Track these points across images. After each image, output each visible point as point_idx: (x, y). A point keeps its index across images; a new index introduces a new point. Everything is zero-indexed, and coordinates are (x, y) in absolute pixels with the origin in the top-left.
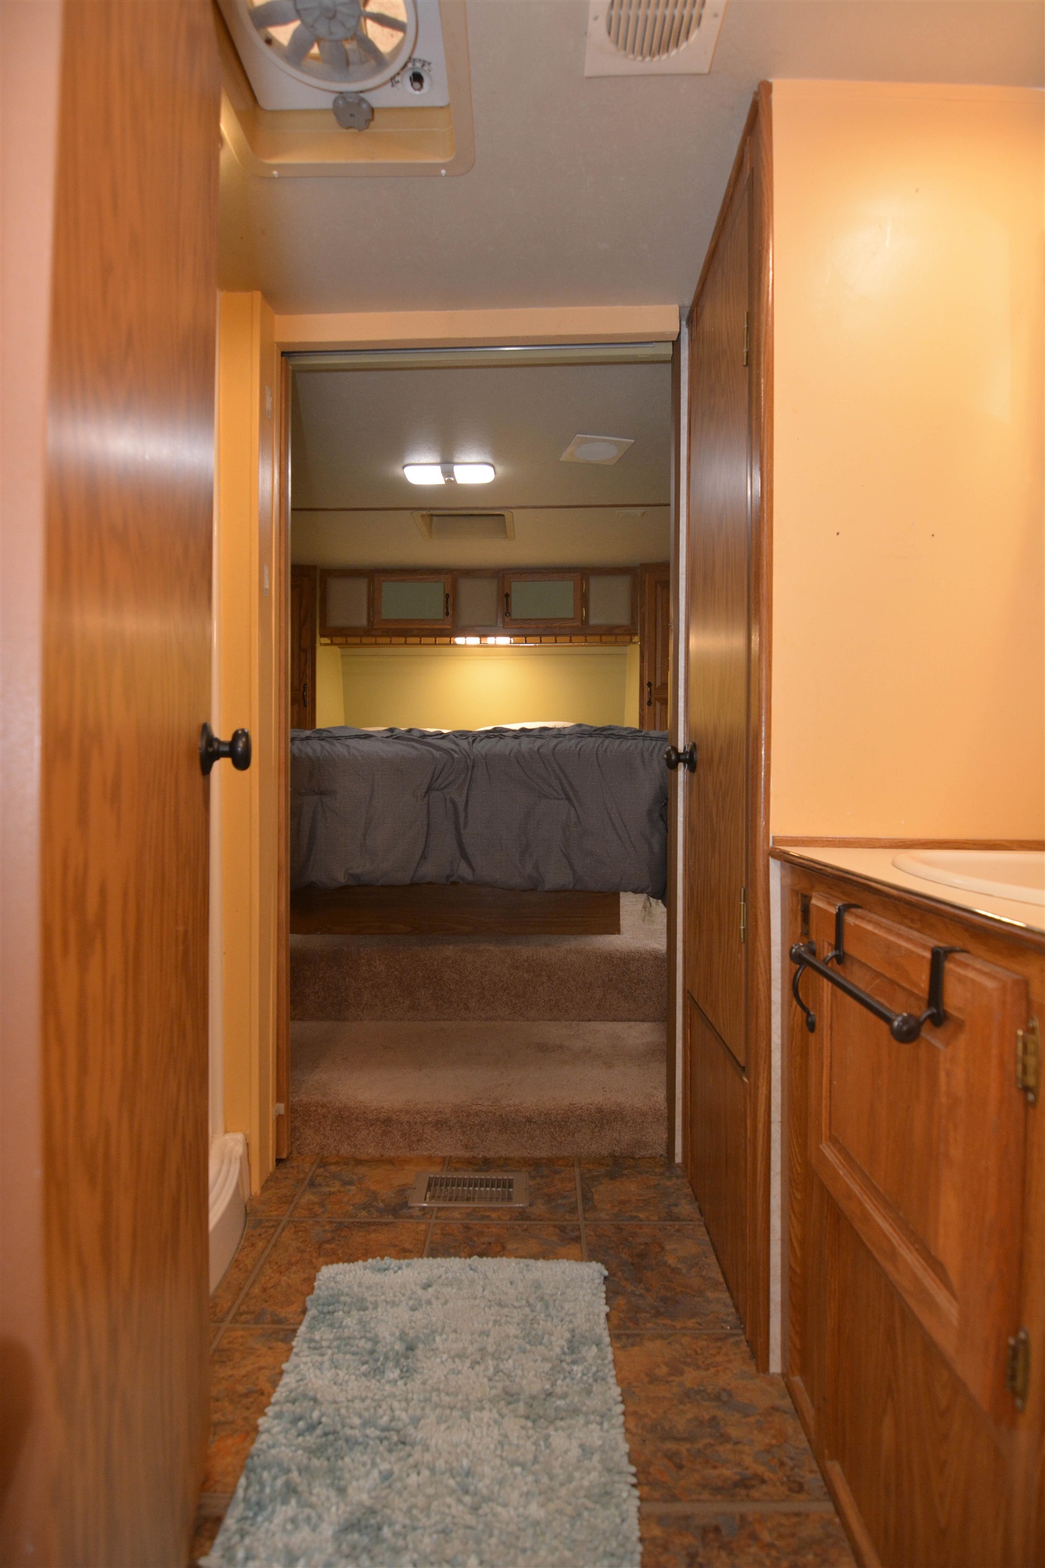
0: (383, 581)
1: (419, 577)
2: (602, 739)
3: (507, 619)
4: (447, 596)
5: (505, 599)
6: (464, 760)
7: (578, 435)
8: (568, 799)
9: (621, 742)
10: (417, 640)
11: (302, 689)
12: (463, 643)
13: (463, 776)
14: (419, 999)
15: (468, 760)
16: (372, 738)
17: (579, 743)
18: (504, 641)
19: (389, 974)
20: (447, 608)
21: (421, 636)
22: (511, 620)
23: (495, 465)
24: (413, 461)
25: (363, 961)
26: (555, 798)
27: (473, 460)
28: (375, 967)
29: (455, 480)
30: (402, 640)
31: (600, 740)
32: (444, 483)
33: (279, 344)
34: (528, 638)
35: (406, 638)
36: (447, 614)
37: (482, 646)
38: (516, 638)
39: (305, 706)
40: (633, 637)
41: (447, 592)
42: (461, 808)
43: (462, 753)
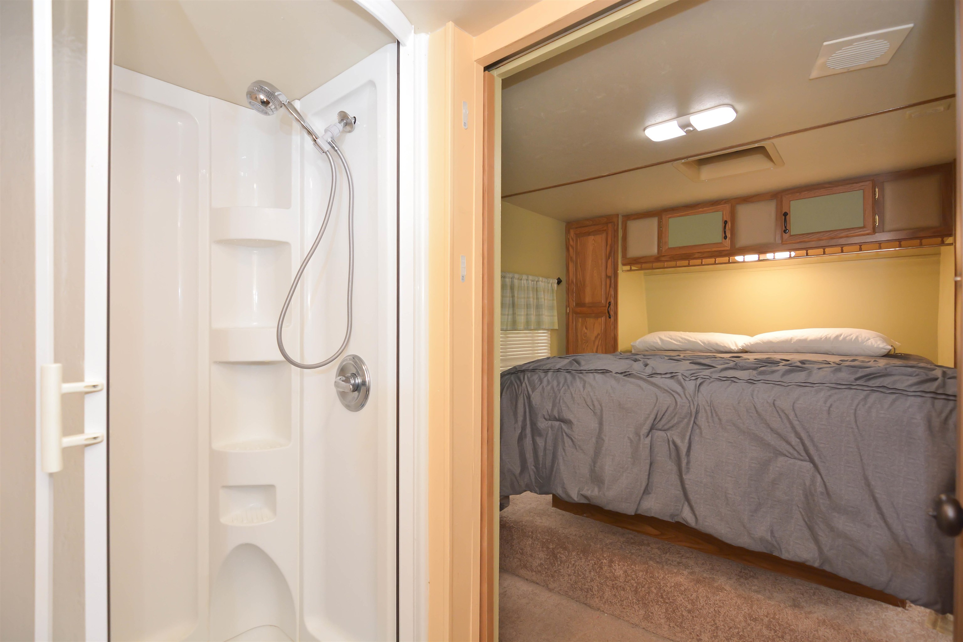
0: (669, 218)
1: (701, 210)
2: (865, 393)
3: (786, 236)
4: (726, 222)
5: (784, 217)
6: (688, 405)
7: (825, 43)
8: (812, 461)
9: (894, 401)
10: (698, 261)
11: (608, 305)
12: (742, 260)
13: (686, 420)
14: (652, 613)
15: (692, 406)
16: (608, 374)
17: (830, 396)
18: (785, 255)
19: (627, 580)
20: (725, 233)
21: (702, 258)
22: (791, 236)
23: (734, 104)
24: (650, 123)
25: (605, 561)
26: (795, 458)
27: (708, 106)
28: (615, 570)
29: (695, 129)
30: (686, 262)
31: (862, 395)
32: (685, 134)
33: (479, 61)
34: (809, 251)
35: (689, 261)
36: (725, 238)
37: (759, 260)
38: (798, 252)
39: (610, 318)
40: (945, 239)
41: (725, 219)
42: (684, 450)
43: (687, 398)
